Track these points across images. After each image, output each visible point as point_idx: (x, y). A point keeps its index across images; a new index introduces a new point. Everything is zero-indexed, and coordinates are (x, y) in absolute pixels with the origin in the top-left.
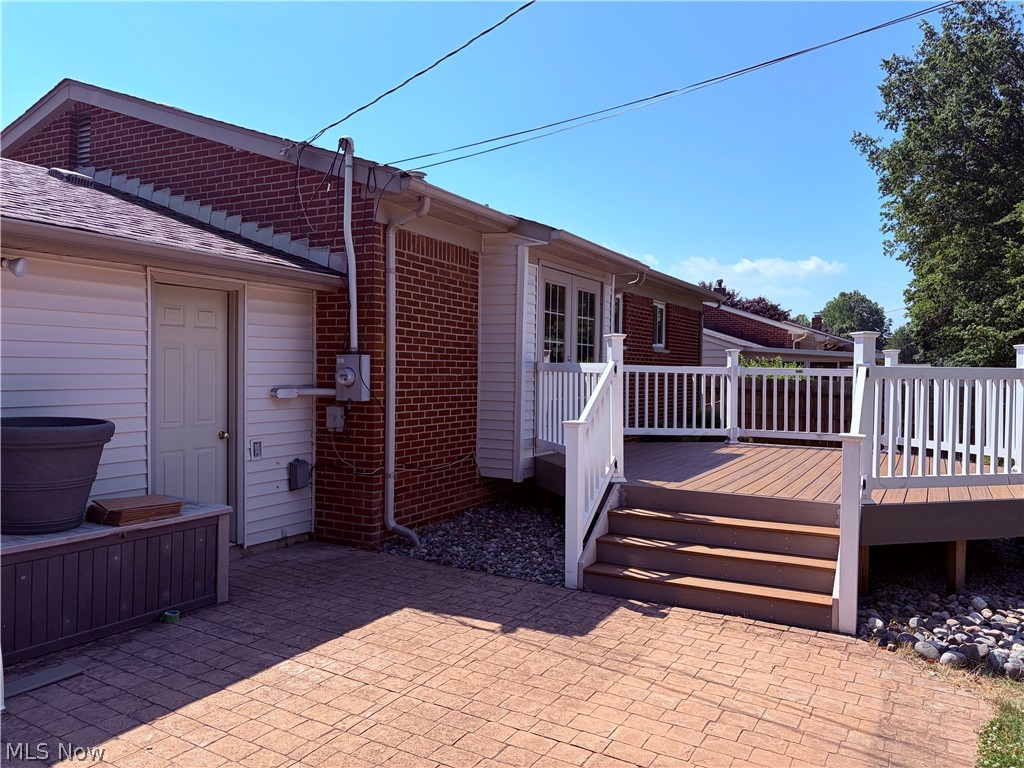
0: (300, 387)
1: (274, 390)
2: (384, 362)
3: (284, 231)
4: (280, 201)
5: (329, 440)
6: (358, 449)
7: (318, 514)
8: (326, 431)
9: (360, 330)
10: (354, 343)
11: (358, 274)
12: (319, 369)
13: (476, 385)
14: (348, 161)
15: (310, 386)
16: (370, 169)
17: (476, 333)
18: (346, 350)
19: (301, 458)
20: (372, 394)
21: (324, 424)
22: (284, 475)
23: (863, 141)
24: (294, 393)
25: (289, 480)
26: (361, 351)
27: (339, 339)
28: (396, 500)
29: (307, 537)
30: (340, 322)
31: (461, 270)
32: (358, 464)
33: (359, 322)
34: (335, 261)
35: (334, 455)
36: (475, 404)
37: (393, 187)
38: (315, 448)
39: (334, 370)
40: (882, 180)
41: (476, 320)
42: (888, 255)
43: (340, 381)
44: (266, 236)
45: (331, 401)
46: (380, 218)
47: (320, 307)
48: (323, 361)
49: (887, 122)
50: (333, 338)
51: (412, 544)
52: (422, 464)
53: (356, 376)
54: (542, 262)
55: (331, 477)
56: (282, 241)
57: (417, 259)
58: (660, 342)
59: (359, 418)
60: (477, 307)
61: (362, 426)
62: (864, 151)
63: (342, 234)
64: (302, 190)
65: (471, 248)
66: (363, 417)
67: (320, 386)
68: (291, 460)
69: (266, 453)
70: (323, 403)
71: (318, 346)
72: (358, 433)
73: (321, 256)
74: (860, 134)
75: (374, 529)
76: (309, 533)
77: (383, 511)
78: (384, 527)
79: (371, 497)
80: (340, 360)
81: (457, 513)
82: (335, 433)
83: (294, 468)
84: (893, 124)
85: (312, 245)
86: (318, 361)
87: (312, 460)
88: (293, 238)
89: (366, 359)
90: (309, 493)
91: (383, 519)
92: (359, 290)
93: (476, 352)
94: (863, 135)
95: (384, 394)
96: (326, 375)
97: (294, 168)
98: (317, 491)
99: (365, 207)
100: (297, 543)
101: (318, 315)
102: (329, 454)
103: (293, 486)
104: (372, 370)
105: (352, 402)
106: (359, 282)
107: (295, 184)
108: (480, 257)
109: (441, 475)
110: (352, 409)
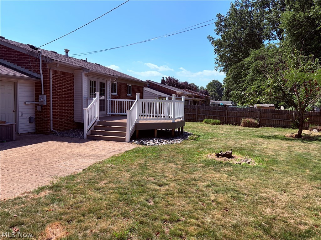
0: (31, 102)
1: (25, 102)
2: (50, 97)
3: (27, 69)
4: (26, 62)
5: (38, 113)
6: (44, 114)
7: (36, 128)
8: (37, 111)
9: (44, 90)
10: (43, 93)
11: (43, 79)
12: (36, 98)
13: (73, 102)
14: (41, 55)
15: (34, 102)
16: (45, 58)
17: (73, 91)
18: (41, 94)
19: (32, 116)
20: (47, 103)
21: (37, 109)
22: (28, 120)
23: (210, 38)
24: (30, 103)
25: (29, 121)
26: (44, 94)
27: (40, 92)
28: (53, 125)
29: (34, 133)
30: (40, 88)
31: (69, 77)
32: (44, 118)
33: (44, 89)
34: (38, 76)
35: (39, 116)
36: (73, 106)
37: (50, 62)
38: (35, 115)
39: (39, 98)
40: (215, 49)
41: (73, 88)
42: (216, 70)
43: (40, 101)
44: (23, 69)
45: (38, 105)
46: (48, 67)
47: (35, 85)
48: (36, 97)
49: (216, 33)
50: (38, 92)
51: (56, 134)
52: (60, 118)
53: (43, 100)
54: (88, 76)
55: (39, 120)
56: (27, 71)
57: (57, 75)
58: (130, 94)
59: (44, 108)
60: (73, 85)
61: (45, 110)
62: (210, 41)
63: (39, 70)
64: (31, 60)
65: (72, 73)
66: (45, 108)
67: (36, 102)
68: (30, 117)
69: (23, 115)
70: (36, 105)
71: (35, 93)
72: (44, 111)
73: (35, 75)
74: (209, 36)
75: (48, 131)
76: (34, 132)
77: (50, 127)
78: (50, 130)
79: (47, 124)
80: (40, 96)
81: (69, 129)
82: (39, 111)
83: (30, 118)
84: (218, 34)
85: (33, 72)
86: (35, 97)
87: (35, 117)
88: (29, 70)
89: (45, 96)
90: (34, 124)
91: (50, 129)
92: (44, 82)
93: (73, 95)
94: (210, 36)
95: (50, 103)
96: (37, 99)
97: (29, 55)
98: (36, 123)
99: (44, 65)
100: (31, 134)
101: (35, 87)
102: (38, 116)
103: (30, 122)
104: (47, 98)
105: (43, 105)
106: (43, 80)
107: (29, 59)
108: (74, 74)
109: (65, 121)
110: (43, 107)
